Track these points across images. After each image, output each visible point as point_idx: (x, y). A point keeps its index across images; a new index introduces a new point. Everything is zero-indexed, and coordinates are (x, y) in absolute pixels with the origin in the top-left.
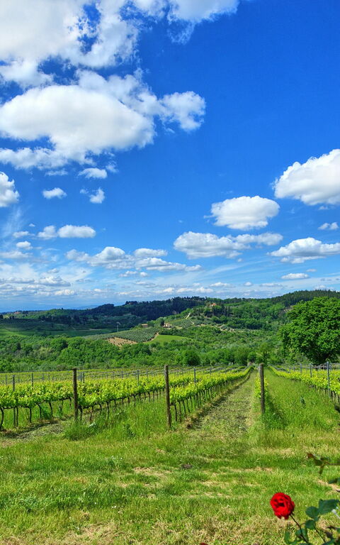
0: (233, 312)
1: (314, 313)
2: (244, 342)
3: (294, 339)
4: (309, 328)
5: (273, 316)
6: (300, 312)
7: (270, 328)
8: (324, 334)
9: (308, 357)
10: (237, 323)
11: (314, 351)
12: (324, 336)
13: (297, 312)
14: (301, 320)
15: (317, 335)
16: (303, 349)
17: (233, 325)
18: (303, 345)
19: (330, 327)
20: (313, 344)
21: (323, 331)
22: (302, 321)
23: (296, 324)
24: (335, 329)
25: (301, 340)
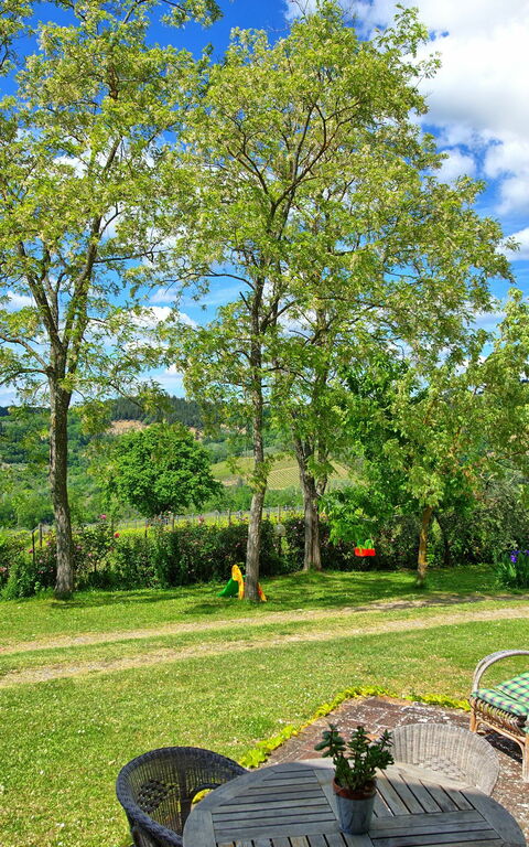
0: (8, 432)
1: (150, 447)
2: (29, 487)
3: (123, 485)
4: (143, 469)
5: (82, 439)
6: (131, 446)
7: (75, 462)
8: (163, 477)
9: (140, 510)
10: (15, 453)
11: (148, 500)
12: (163, 479)
13: (126, 446)
14: (133, 457)
15: (154, 478)
16: (135, 500)
17: (9, 457)
18: (135, 493)
19: (170, 467)
20: (148, 491)
21: (161, 473)
22: (134, 460)
23: (126, 464)
24: (176, 469)
25: (133, 486)
